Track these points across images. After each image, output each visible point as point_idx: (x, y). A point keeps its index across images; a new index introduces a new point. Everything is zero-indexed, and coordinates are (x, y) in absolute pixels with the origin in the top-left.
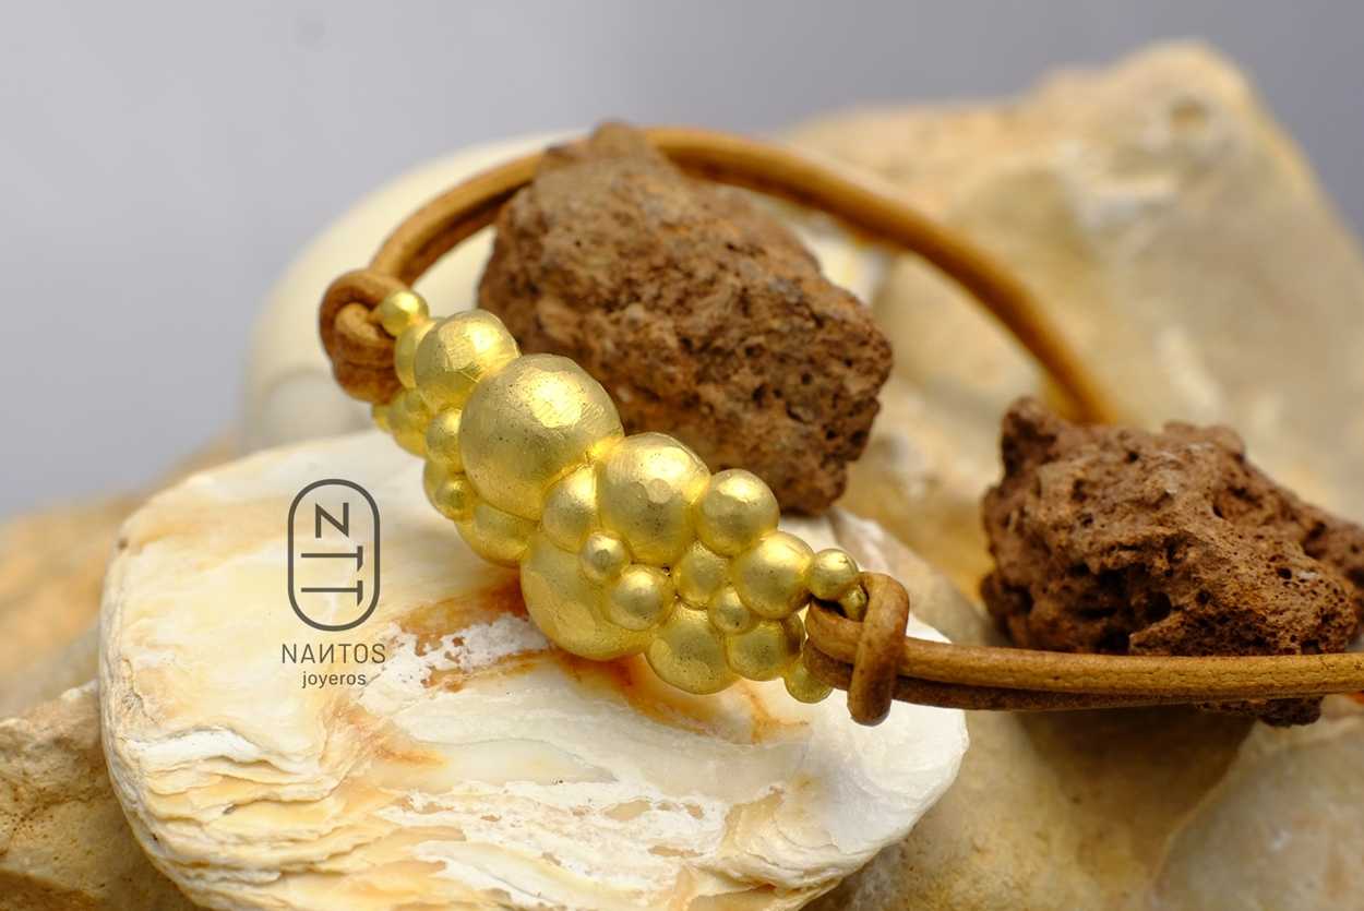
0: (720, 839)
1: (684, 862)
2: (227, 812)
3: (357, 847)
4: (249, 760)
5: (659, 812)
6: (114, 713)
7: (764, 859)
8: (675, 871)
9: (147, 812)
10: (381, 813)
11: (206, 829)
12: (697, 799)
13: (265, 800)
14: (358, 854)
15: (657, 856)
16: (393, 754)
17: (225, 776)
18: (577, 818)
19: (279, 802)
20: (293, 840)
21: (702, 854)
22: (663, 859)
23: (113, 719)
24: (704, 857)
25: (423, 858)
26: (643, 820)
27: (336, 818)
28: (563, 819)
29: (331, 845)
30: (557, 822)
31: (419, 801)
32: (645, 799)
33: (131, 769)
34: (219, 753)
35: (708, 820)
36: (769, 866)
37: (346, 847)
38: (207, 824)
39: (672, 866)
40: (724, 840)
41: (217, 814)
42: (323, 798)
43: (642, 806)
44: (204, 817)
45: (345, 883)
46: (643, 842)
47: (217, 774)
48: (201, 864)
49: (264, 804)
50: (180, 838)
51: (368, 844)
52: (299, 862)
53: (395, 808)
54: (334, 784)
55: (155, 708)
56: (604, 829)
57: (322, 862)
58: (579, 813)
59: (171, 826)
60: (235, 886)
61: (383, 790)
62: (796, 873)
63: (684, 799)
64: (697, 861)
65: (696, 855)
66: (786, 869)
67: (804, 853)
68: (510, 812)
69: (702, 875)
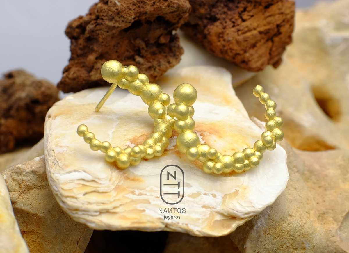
0: (221, 204)
1: (211, 210)
2: (84, 195)
3: (121, 205)
4: (90, 180)
5: (204, 196)
6: (50, 165)
7: (234, 210)
8: (209, 213)
9: (61, 194)
10: (127, 195)
11: (78, 200)
12: (214, 192)
13: (94, 191)
14: (121, 208)
15: (204, 208)
16: (129, 179)
17: (83, 185)
19: (98, 192)
20: (103, 203)
21: (216, 208)
23: (50, 167)
25: (139, 208)
26: (199, 198)
27: (115, 197)
29: (113, 205)
31: (137, 192)
32: (199, 192)
33: (56, 182)
34: (81, 178)
35: (218, 198)
36: (235, 212)
37: (118, 205)
38: (79, 198)
39: (208, 211)
40: (222, 204)
41: (81, 195)
42: (111, 191)
43: (199, 194)
44: (78, 196)
45: (118, 215)
46: (200, 205)
47: (80, 184)
48: (77, 210)
49: (95, 193)
50: (70, 202)
51: (124, 204)
52: (104, 209)
53: (130, 194)
54: (113, 187)
55: (62, 164)
56: (189, 200)
57: (111, 209)
59: (68, 199)
60: (87, 216)
61: (127, 189)
62: (242, 214)
63: (211, 192)
64: (215, 210)
65: (214, 208)
66: (240, 213)
67: (245, 208)
69: (216, 214)
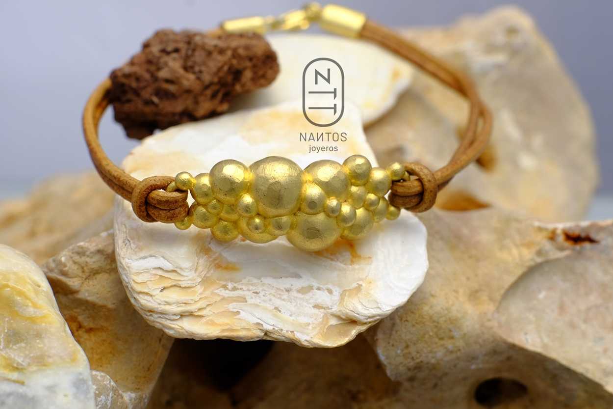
0: (338, 304)
1: (325, 311)
2: (162, 291)
3: (208, 305)
4: (169, 269)
5: (316, 291)
6: (120, 246)
7: (354, 312)
8: (322, 315)
9: (132, 288)
10: (217, 291)
11: (154, 298)
12: (330, 286)
13: (175, 286)
14: (208, 309)
15: (315, 309)
16: (221, 267)
17: (160, 276)
18: (287, 293)
19: (180, 287)
20: (185, 303)
21: (331, 309)
22: (318, 310)
23: (120, 248)
24: (333, 310)
25: (232, 310)
26: (310, 294)
27: (201, 294)
28: (282, 293)
29: (198, 305)
30: (280, 294)
31: (230, 286)
32: (311, 286)
33: (126, 271)
34: (158, 267)
35: (334, 295)
36: (355, 314)
37: (204, 305)
38: (154, 296)
39: (320, 313)
41: (158, 292)
42: (196, 285)
43: (310, 288)
44: (151, 293)
45: (204, 320)
46: (311, 303)
47: (157, 275)
48: (151, 311)
49: (175, 288)
50: (144, 301)
51: (212, 304)
52: (187, 311)
53: (221, 289)
54: (200, 280)
55: (135, 246)
56: (297, 297)
57: (195, 312)
58: (288, 291)
59: (141, 296)
60: (164, 320)
61: (218, 282)
62: (365, 317)
63: (326, 286)
64: (330, 311)
65: (329, 309)
66: (362, 316)
67: (368, 310)
68: (263, 290)
69: (331, 317)
